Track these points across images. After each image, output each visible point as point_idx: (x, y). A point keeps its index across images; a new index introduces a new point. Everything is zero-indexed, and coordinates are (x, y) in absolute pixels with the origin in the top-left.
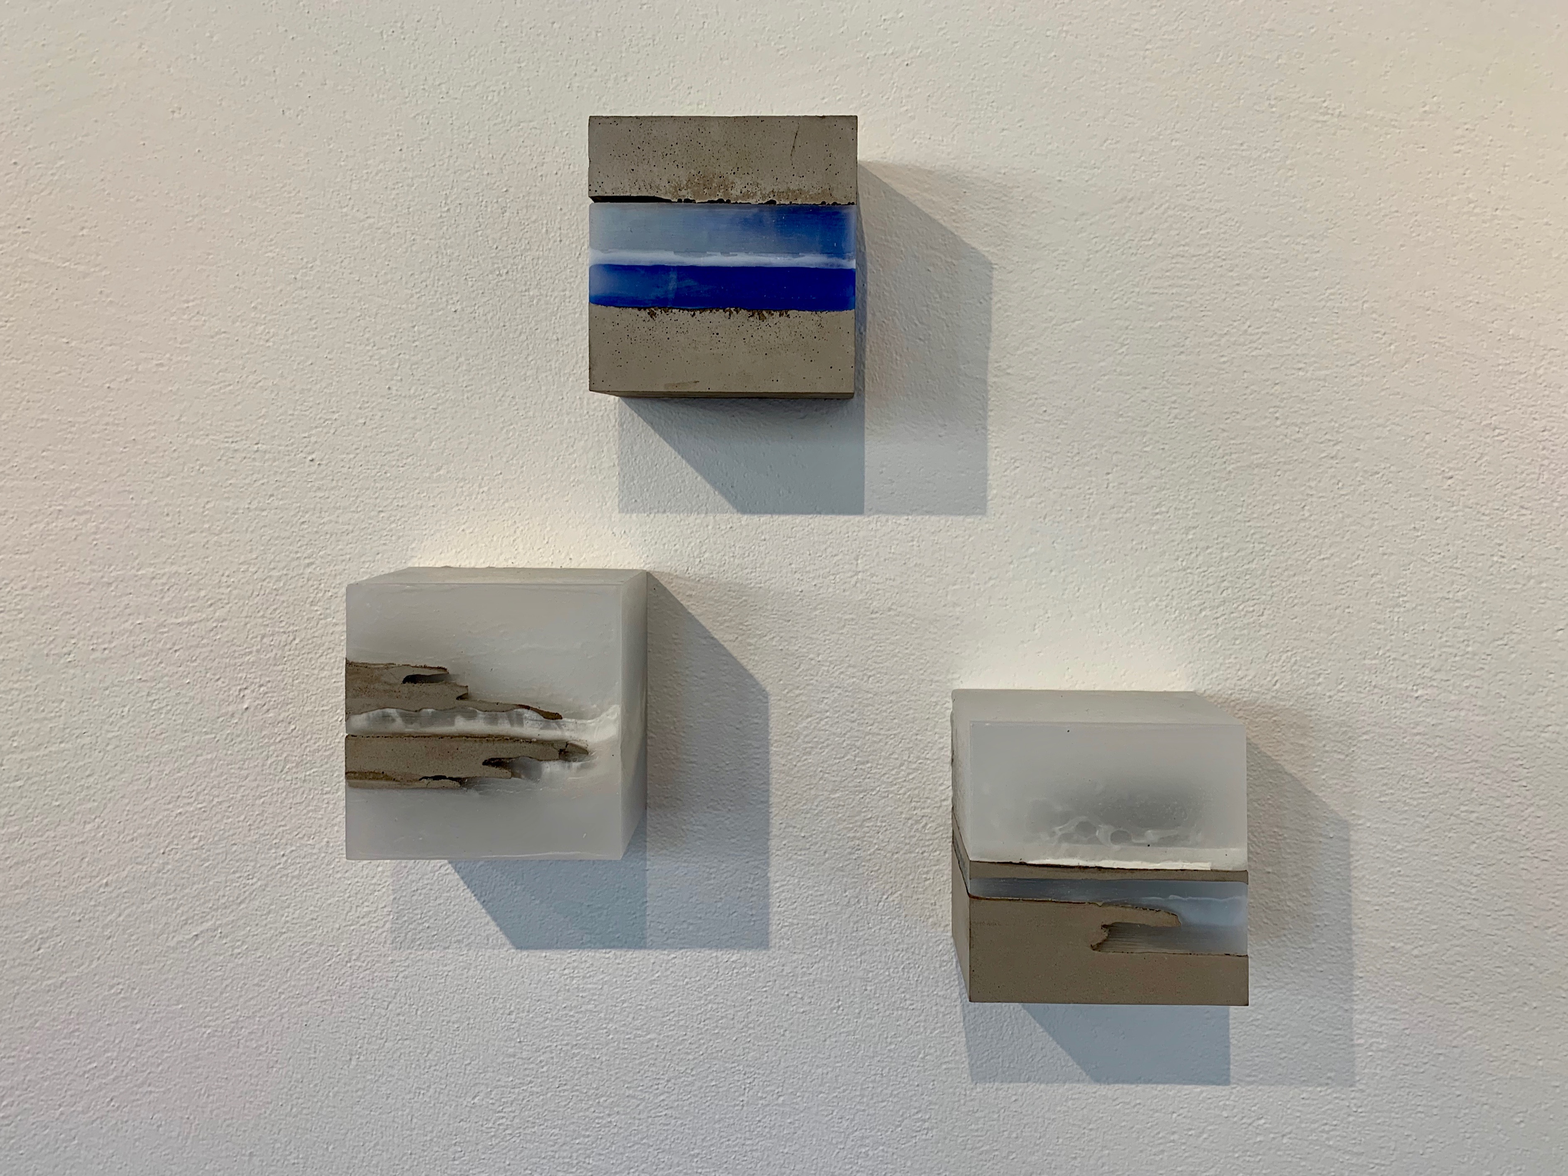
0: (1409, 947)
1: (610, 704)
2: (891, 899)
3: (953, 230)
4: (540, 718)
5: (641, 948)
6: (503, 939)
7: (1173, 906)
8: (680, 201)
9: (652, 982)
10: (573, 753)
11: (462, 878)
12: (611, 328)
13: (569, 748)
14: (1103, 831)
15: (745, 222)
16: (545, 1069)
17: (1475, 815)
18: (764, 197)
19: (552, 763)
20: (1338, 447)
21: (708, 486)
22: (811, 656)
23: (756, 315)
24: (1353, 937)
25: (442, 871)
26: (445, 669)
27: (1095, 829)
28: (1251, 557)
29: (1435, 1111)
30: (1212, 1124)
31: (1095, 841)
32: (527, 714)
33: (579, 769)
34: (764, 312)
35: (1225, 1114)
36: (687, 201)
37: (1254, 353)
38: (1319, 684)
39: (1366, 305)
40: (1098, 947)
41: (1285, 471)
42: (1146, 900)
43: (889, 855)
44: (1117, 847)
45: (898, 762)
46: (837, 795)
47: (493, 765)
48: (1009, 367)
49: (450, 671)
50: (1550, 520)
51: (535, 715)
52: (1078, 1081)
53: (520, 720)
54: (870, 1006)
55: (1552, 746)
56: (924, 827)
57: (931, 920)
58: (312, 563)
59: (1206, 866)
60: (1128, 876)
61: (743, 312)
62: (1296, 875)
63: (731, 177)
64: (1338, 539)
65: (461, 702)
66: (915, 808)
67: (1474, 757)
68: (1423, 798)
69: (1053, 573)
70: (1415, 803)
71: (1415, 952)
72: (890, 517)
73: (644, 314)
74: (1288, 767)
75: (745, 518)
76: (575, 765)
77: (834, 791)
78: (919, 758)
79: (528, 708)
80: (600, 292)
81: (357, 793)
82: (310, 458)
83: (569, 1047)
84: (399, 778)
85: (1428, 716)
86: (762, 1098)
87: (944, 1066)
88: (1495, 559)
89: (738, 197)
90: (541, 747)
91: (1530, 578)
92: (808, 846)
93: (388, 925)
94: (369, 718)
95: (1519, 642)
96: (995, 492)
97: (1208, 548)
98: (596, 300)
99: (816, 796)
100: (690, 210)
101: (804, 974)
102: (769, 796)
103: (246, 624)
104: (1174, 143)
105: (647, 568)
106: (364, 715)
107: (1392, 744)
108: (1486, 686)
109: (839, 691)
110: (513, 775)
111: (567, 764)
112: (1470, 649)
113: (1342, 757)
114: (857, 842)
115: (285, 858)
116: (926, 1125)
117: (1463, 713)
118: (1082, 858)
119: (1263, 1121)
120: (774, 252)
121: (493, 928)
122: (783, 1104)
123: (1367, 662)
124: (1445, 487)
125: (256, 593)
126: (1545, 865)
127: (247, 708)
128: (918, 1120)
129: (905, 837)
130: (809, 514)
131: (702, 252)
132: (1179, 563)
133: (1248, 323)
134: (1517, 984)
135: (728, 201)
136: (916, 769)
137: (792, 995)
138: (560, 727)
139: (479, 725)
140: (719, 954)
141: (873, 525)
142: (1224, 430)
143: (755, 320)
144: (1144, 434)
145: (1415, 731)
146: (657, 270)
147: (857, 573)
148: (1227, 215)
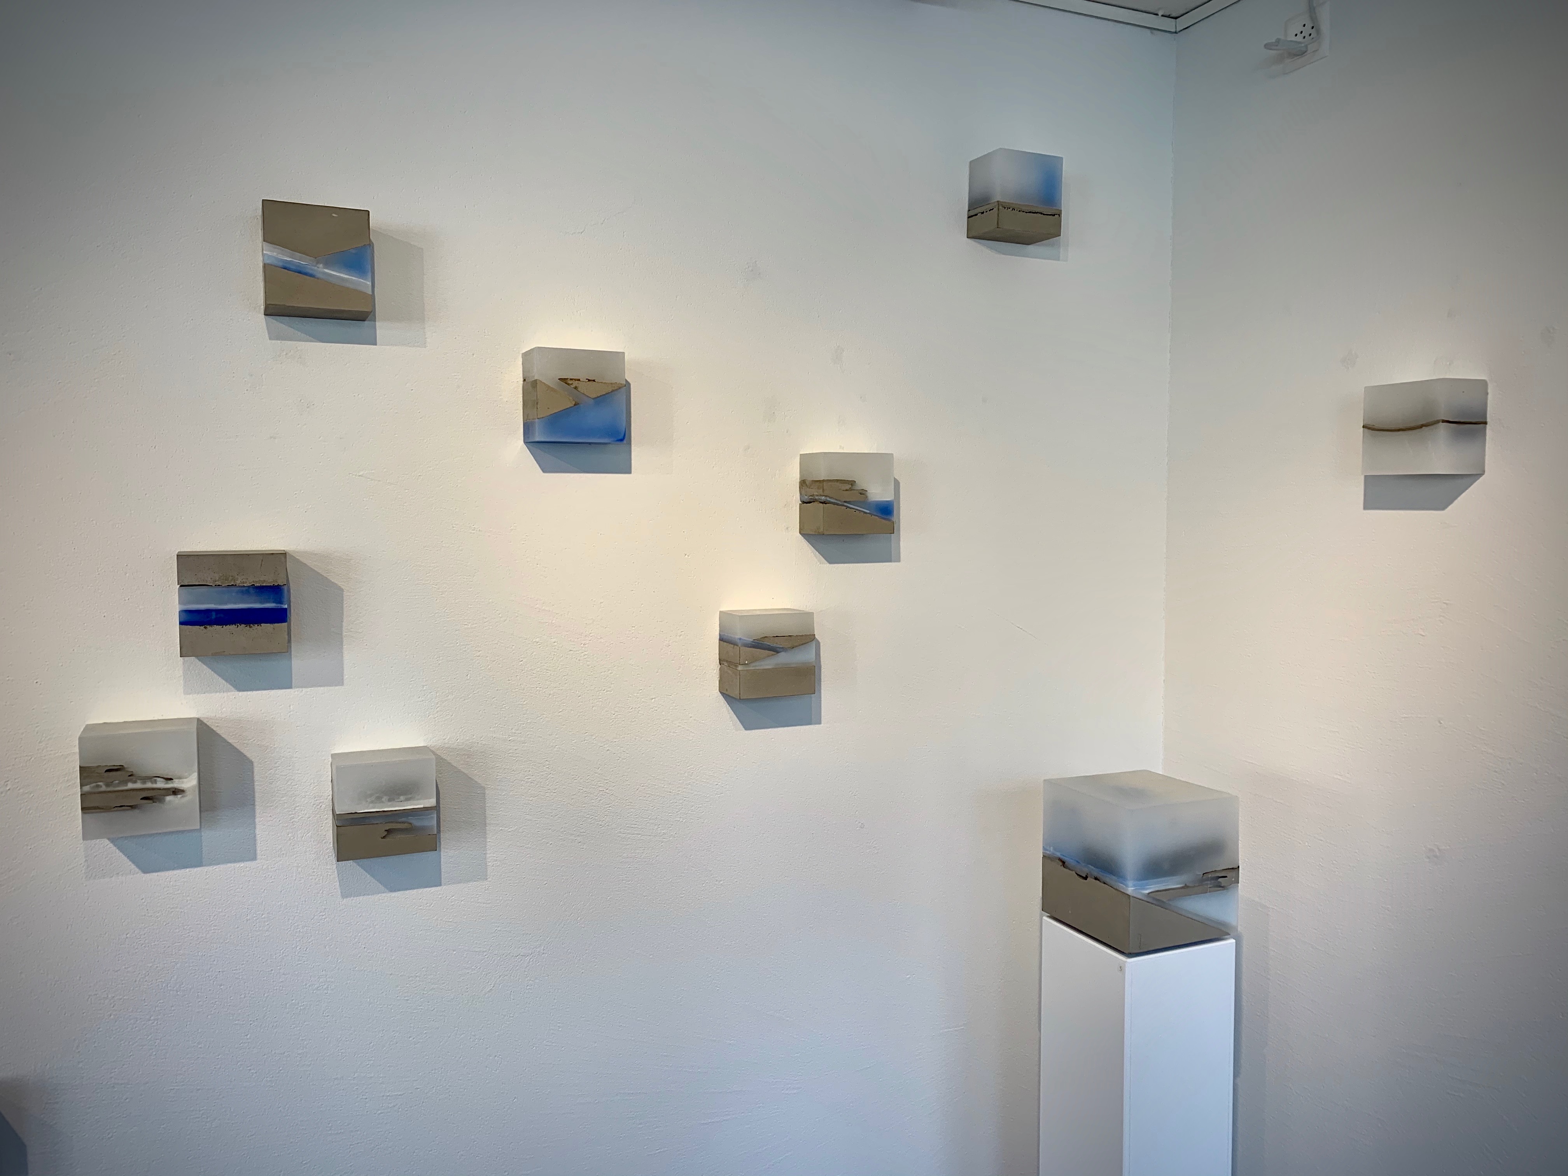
0: (507, 829)
1: (193, 772)
2: (307, 835)
3: (327, 576)
4: (164, 780)
5: (200, 866)
6: (137, 870)
7: (411, 821)
8: (216, 585)
9: (206, 879)
10: (178, 792)
11: (118, 848)
12: (188, 633)
13: (176, 790)
14: (385, 798)
15: (242, 592)
16: (159, 919)
17: (530, 780)
18: (250, 583)
19: (170, 796)
20: (481, 652)
21: (224, 681)
22: (271, 746)
23: (248, 626)
24: (487, 828)
25: (108, 846)
26: (123, 766)
27: (382, 798)
28: (448, 695)
29: (516, 884)
30: (435, 901)
31: (383, 802)
32: (158, 779)
33: (181, 798)
34: (251, 625)
35: (440, 897)
36: (219, 585)
37: (448, 620)
38: (474, 738)
39: (490, 600)
40: (384, 837)
41: (460, 663)
42: (400, 820)
43: (306, 819)
44: (390, 803)
45: (309, 784)
46: (284, 799)
47: (145, 799)
48: (351, 629)
49: (125, 766)
50: (557, 674)
51: (162, 779)
52: (384, 893)
53: (156, 782)
54: (300, 876)
55: (558, 752)
56: (321, 807)
57: (324, 841)
59: (422, 806)
60: (395, 812)
61: (243, 625)
62: (466, 808)
63: (237, 576)
64: (481, 686)
65: (130, 777)
66: (317, 800)
67: (530, 759)
68: (512, 776)
69: (371, 706)
70: (509, 777)
71: (509, 830)
72: (304, 689)
73: (202, 627)
74: (463, 770)
75: (241, 693)
76: (179, 796)
77: (283, 797)
78: (318, 781)
79: (159, 777)
80: (182, 620)
81: (86, 816)
83: (169, 909)
84: (105, 808)
85: (514, 746)
86: (255, 917)
87: (331, 894)
88: (538, 689)
89: (239, 584)
90: (164, 791)
91: (550, 695)
92: (272, 819)
93: (83, 871)
94: (90, 787)
95: (546, 717)
96: (346, 677)
97: (431, 692)
98: (181, 623)
99: (275, 800)
100: (219, 589)
101: (271, 868)
102: (254, 802)
104: (416, 542)
105: (198, 717)
106: (88, 786)
107: (501, 757)
108: (534, 734)
109: (284, 758)
110: (154, 802)
111: (176, 796)
112: (529, 721)
113: (482, 764)
114: (293, 816)
115: (31, 850)
116: (324, 917)
117: (526, 744)
118: (377, 808)
119: (454, 897)
120: (255, 603)
121: (133, 866)
122: (264, 918)
123: (491, 729)
124: (520, 664)
126: (555, 794)
128: (320, 916)
129: (313, 812)
130: (268, 689)
131: (226, 604)
132: (420, 698)
133: (446, 608)
134: (545, 837)
135: (236, 585)
136: (317, 785)
137: (267, 876)
138: (172, 783)
139: (138, 785)
140: (235, 864)
141: (296, 693)
142: (436, 649)
143: (248, 628)
144: (406, 652)
145: (509, 752)
146: (208, 612)
147: (290, 712)
148: (437, 569)
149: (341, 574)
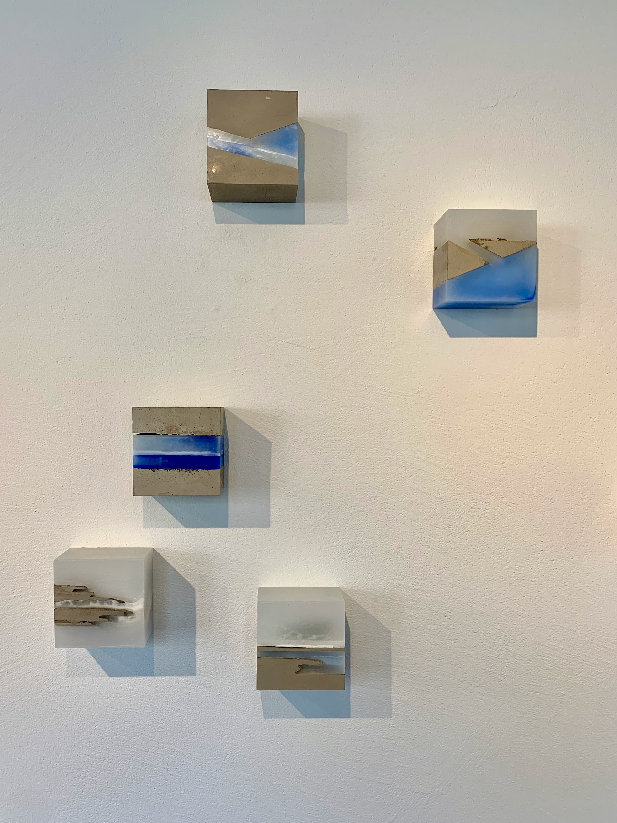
0: (410, 672)
1: (140, 598)
2: (237, 658)
3: (258, 431)
4: (118, 602)
5: (152, 676)
6: (105, 673)
7: (321, 659)
8: (163, 434)
9: (156, 687)
10: (128, 614)
11: (90, 653)
12: (140, 475)
13: (127, 612)
14: (299, 636)
15: (184, 441)
16: (120, 716)
17: (432, 628)
18: (190, 433)
19: (122, 617)
20: (388, 505)
21: (174, 518)
22: (210, 576)
23: (188, 471)
24: (392, 669)
25: (83, 651)
26: (86, 587)
27: (297, 635)
28: (358, 542)
29: (418, 725)
30: (345, 731)
31: (297, 639)
32: (113, 601)
33: (130, 619)
34: (191, 470)
35: (349, 728)
36: (165, 434)
37: (359, 473)
38: (381, 584)
39: (397, 457)
40: (297, 672)
41: (370, 513)
42: (312, 658)
43: (237, 644)
44: (304, 641)
45: (240, 612)
46: (219, 624)
47: (103, 618)
48: (277, 477)
49: (88, 588)
50: (459, 530)
51: (116, 602)
52: (300, 718)
53: (111, 603)
54: (230, 694)
55: (458, 605)
56: (248, 634)
57: (250, 665)
58: (36, 547)
59: (332, 646)
60: (307, 650)
61: (184, 470)
62: (373, 648)
63: (180, 427)
64: (387, 536)
65: (92, 598)
66: (245, 628)
67: (433, 609)
68: (415, 623)
69: (292, 547)
70: (413, 624)
71: (412, 674)
72: (237, 528)
73: (151, 471)
74: (370, 613)
75: (187, 529)
76: (129, 617)
77: (218, 622)
78: (247, 611)
79: (113, 599)
80: (136, 464)
81: (57, 627)
82: (35, 511)
83: (128, 709)
84: (72, 622)
85: (417, 595)
86: (193, 725)
87: (255, 713)
88: (440, 542)
89: (182, 433)
90: (118, 612)
91: (452, 549)
92: (209, 641)
93: (65, 669)
94: (62, 603)
95: (448, 570)
96: (273, 520)
97: (344, 539)
98: (136, 466)
99: (212, 625)
100: (166, 437)
101: (208, 684)
102: (195, 625)
103: (14, 568)
104: (333, 402)
105: (153, 547)
106: (60, 602)
107: (405, 604)
108: (437, 585)
109: (220, 588)
110: (109, 621)
111: (126, 617)
112: (431, 573)
113: (388, 609)
114: (226, 640)
115: (29, 647)
116: (249, 733)
117: (429, 594)
118: (292, 644)
119: (361, 730)
120: (194, 451)
121: (101, 670)
122: (201, 727)
123: (397, 577)
124: (424, 518)
125: (17, 557)
126: (455, 644)
127: (15, 597)
128: (246, 731)
129: (242, 638)
130: (209, 527)
131: (170, 451)
132: (334, 543)
133: (358, 463)
134: (445, 684)
135: (179, 434)
136: (246, 615)
137: (203, 691)
138: (124, 605)
139: (98, 605)
140: (179, 677)
141: (231, 531)
142: (349, 499)
143: (188, 472)
144: (323, 500)
145: (413, 600)
146: (156, 457)
147: (226, 548)
148: (351, 426)
149: (269, 429)
